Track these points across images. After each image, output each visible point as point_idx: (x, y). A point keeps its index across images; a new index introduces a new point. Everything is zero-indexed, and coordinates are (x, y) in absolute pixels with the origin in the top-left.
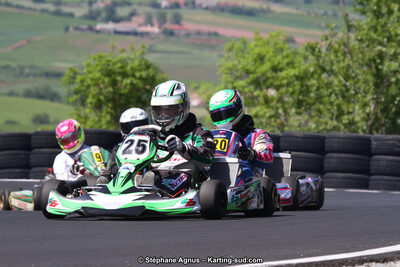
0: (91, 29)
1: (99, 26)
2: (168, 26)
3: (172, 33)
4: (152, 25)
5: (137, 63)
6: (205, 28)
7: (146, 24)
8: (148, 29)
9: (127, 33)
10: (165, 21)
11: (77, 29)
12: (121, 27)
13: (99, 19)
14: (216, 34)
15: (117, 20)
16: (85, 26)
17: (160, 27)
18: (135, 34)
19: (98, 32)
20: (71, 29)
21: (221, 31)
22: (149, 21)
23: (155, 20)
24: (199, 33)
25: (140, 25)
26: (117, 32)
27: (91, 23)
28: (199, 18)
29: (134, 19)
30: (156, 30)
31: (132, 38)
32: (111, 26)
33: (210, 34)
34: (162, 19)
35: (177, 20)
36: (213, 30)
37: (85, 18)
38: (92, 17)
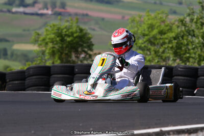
0: (9, 11)
1: (14, 10)
2: (58, 10)
3: (60, 14)
4: (47, 9)
6: (80, 11)
7: (43, 9)
8: (45, 11)
9: (32, 14)
11: (1, 11)
12: (28, 10)
13: (14, 5)
14: (87, 15)
15: (26, 6)
16: (5, 9)
17: (52, 11)
18: (37, 14)
19: (13, 13)
21: (90, 13)
22: (46, 7)
23: (49, 6)
24: (76, 14)
25: (40, 9)
26: (25, 14)
27: (9, 7)
28: (76, 5)
29: (37, 5)
30: (50, 12)
31: (35, 17)
32: (21, 9)
33: (83, 15)
34: (54, 6)
35: (63, 6)
36: (85, 12)
37: (6, 4)
38: (10, 3)
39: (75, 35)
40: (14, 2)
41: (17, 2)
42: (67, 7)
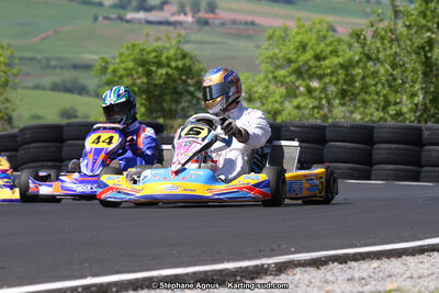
0: (121, 18)
1: (129, 16)
2: (202, 15)
3: (206, 23)
4: (185, 14)
5: (172, 52)
7: (179, 14)
8: (181, 18)
9: (160, 23)
10: (199, 10)
11: (106, 18)
12: (153, 16)
13: (129, 8)
14: (253, 23)
15: (148, 9)
16: (114, 16)
17: (193, 16)
18: (168, 23)
19: (128, 21)
20: (100, 19)
21: (258, 20)
22: (182, 10)
23: (188, 9)
24: (234, 22)
25: (173, 14)
26: (149, 22)
27: (121, 12)
28: (234, 6)
29: (167, 7)
30: (189, 19)
32: (141, 15)
33: (246, 23)
34: (196, 8)
35: (212, 8)
36: (249, 18)
37: (114, 6)
38: (122, 6)
39: (173, 64)
40: (129, 3)
41: (134, 3)
42: (217, 11)
